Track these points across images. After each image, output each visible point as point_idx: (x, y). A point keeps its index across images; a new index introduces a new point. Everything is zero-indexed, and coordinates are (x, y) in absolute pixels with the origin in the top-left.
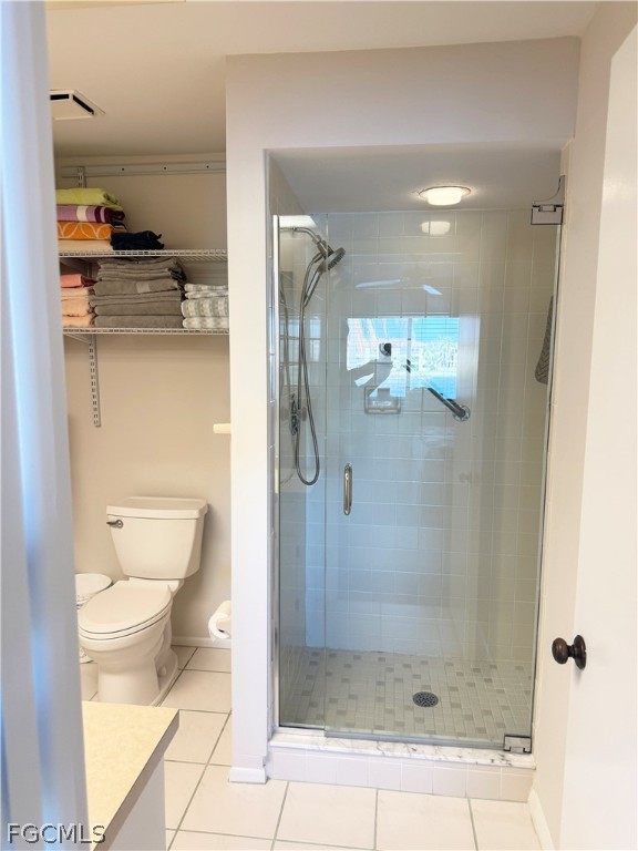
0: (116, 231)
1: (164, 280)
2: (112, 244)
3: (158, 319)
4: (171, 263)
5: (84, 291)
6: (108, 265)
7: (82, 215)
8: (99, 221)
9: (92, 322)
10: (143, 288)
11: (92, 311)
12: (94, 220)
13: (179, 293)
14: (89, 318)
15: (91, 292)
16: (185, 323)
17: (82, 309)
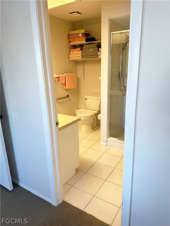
0: (87, 38)
1: (95, 48)
2: (86, 41)
3: (94, 56)
4: (97, 44)
5: (81, 51)
6: (85, 45)
7: (80, 35)
8: (83, 36)
9: (82, 58)
10: (91, 50)
11: (82, 56)
12: (82, 36)
13: (98, 50)
14: (81, 57)
15: (82, 51)
16: (98, 57)
17: (80, 55)
